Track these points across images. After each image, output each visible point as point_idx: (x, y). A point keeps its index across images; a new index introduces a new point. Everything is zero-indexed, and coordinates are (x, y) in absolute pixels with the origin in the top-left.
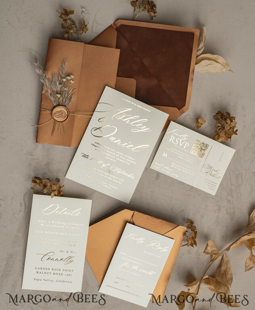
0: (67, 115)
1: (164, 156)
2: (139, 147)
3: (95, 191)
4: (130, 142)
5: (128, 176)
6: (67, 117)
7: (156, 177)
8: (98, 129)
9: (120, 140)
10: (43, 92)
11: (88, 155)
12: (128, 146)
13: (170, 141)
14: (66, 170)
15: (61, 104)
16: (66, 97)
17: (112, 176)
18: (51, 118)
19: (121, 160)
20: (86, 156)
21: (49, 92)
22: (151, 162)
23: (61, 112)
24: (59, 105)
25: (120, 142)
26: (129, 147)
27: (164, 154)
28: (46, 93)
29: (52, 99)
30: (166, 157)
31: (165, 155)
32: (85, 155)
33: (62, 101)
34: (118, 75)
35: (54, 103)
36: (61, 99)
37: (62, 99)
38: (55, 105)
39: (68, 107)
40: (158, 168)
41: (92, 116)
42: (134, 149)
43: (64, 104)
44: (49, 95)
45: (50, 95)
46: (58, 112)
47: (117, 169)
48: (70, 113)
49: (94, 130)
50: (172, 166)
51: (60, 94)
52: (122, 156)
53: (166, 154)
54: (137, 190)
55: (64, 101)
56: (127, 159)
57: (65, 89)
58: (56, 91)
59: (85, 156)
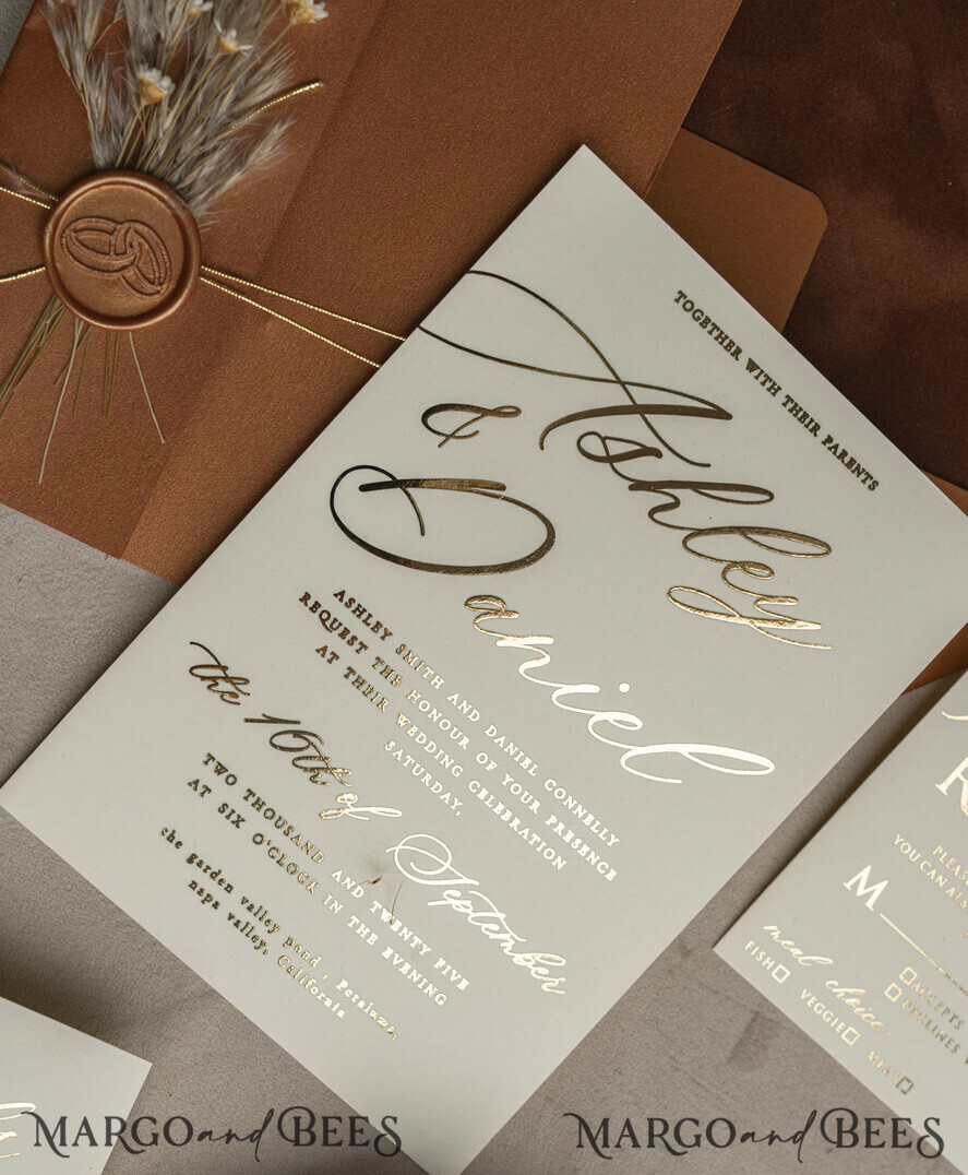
0: (176, 272)
1: (861, 891)
2: (685, 749)
3: (210, 994)
4: (624, 688)
5: (518, 959)
6: (166, 289)
7: (741, 1042)
8: (394, 483)
9: (549, 641)
10: (35, 21)
11: (246, 681)
12: (599, 716)
13: (943, 787)
14: (20, 740)
15: (151, 164)
16: (213, 125)
17: (386, 916)
18: (36, 259)
19: (501, 807)
20: (220, 678)
21: (89, 32)
22: (740, 904)
23: (137, 240)
24: (131, 165)
25: (547, 659)
26: (602, 727)
27: (865, 874)
28: (60, 27)
29: (96, 99)
30: (870, 904)
31: (867, 886)
32: (219, 666)
33: (176, 139)
34: (695, 122)
35: (94, 136)
36: (168, 122)
37: (180, 121)
38: (101, 155)
39: (200, 209)
40: (780, 974)
41: (382, 359)
42: (637, 751)
43: (175, 177)
44: (79, 58)
45: (89, 65)
46: (110, 226)
47: (448, 875)
48: (203, 274)
49: (364, 488)
50: (894, 992)
51: (177, 80)
52: (521, 777)
53: (880, 887)
54: (549, 1099)
55: (188, 148)
56: (553, 819)
57: (231, 43)
58: (148, 40)
59: (214, 679)
